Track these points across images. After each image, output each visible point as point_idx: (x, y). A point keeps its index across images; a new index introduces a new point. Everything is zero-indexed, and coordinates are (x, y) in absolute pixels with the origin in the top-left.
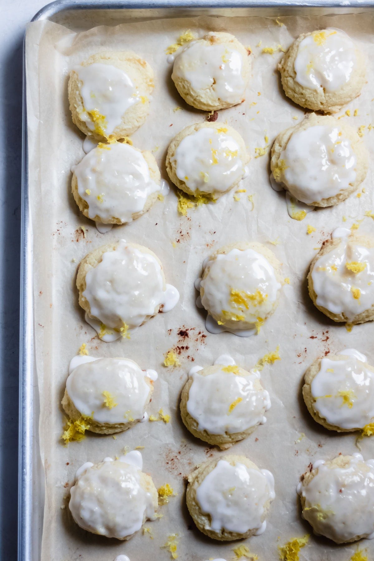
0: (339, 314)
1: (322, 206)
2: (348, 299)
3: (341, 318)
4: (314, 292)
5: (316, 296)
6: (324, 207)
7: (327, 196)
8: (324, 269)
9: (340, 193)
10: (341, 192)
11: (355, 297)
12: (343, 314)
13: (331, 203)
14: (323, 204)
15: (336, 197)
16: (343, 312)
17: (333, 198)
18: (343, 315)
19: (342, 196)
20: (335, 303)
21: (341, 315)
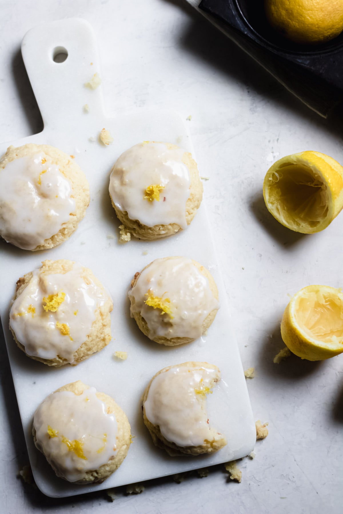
0: (55, 359)
1: (48, 248)
2: (57, 339)
3: (59, 362)
4: (21, 344)
5: (23, 347)
6: (51, 248)
7: (49, 236)
8: (20, 314)
9: (63, 228)
10: (64, 226)
11: (63, 333)
12: (58, 356)
13: (58, 241)
14: (48, 245)
15: (60, 234)
16: (58, 354)
17: (57, 235)
18: (60, 358)
19: (66, 230)
20: (45, 348)
21: (58, 359)
